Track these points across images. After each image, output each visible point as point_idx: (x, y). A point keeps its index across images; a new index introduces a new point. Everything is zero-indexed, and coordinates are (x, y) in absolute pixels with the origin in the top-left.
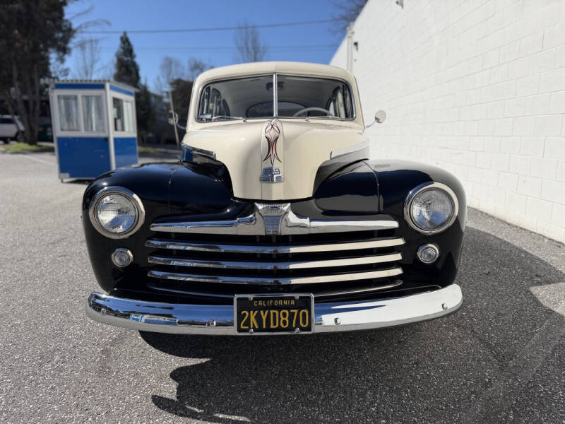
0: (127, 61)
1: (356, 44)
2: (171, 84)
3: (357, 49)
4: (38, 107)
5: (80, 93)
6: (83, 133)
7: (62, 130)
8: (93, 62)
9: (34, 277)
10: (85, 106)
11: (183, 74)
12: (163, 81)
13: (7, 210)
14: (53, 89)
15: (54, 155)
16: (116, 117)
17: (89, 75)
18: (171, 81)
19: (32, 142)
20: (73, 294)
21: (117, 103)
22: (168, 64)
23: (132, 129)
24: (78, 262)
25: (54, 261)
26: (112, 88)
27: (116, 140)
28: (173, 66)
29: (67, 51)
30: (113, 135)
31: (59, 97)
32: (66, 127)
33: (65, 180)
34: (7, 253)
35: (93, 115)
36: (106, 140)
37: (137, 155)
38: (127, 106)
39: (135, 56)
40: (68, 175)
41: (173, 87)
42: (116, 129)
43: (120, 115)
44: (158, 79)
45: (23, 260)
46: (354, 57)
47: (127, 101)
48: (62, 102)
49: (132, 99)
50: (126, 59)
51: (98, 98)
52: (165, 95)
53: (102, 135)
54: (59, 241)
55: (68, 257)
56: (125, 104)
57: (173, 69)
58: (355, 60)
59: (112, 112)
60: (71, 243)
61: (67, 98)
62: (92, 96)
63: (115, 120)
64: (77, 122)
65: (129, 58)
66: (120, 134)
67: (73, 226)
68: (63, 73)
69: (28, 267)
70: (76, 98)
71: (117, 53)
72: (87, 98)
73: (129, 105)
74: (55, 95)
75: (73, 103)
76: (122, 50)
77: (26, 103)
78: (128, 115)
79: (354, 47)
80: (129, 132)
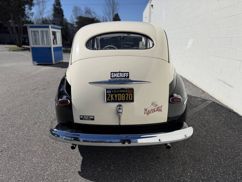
0: (58, 8)
1: (152, 6)
2: (77, 18)
3: (153, 8)
4: (22, 31)
5: (39, 30)
6: (41, 46)
7: (33, 44)
8: (44, 9)
9: (29, 101)
10: (42, 35)
11: (82, 14)
12: (74, 17)
13: (15, 77)
14: (29, 28)
15: (30, 52)
16: (54, 39)
17: (42, 15)
18: (77, 17)
19: (20, 46)
20: (41, 106)
21: (54, 33)
22: (76, 9)
23: (60, 43)
24: (42, 96)
25: (34, 96)
26: (52, 27)
27: (54, 48)
28: (78, 10)
29: (33, 5)
30: (53, 46)
31: (31, 31)
32: (34, 43)
33: (35, 64)
34: (19, 93)
35: (45, 38)
36: (50, 48)
37: (62, 51)
38: (58, 34)
39: (61, 6)
40: (36, 62)
41: (78, 20)
42: (54, 44)
43: (55, 38)
44: (72, 16)
45: (24, 95)
46: (152, 11)
47: (58, 32)
48: (33, 33)
49: (60, 31)
50: (57, 7)
51: (47, 32)
52: (75, 23)
53: (48, 46)
54: (35, 89)
55: (39, 95)
56: (57, 33)
57: (78, 12)
58: (152, 12)
59: (52, 37)
60: (39, 90)
61: (34, 32)
62: (44, 31)
63: (53, 40)
64: (39, 41)
65: (59, 7)
66: (55, 46)
67: (40, 83)
68: (31, 15)
69: (26, 98)
70: (38, 32)
71: (53, 4)
72: (42, 32)
73: (59, 33)
74: (30, 30)
75: (37, 33)
76: (56, 3)
77: (17, 28)
78: (58, 38)
79: (152, 7)
80: (59, 44)
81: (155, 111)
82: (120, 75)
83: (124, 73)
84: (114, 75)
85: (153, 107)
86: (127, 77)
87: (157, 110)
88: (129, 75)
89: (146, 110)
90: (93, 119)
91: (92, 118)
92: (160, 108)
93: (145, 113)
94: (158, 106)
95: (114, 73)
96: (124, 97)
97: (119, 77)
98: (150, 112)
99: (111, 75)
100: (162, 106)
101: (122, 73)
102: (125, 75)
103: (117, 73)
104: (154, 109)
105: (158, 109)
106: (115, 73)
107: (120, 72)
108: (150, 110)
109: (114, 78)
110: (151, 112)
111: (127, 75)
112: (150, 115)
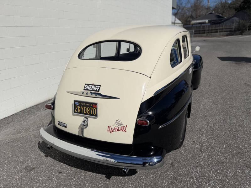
81: (118, 130)
82: (92, 88)
83: (96, 85)
84: (87, 87)
85: (116, 126)
86: (97, 90)
87: (121, 130)
88: (100, 88)
89: (109, 127)
90: (66, 127)
91: (65, 125)
92: (124, 128)
93: (108, 131)
94: (122, 126)
95: (87, 84)
96: (89, 111)
97: (90, 89)
98: (113, 131)
99: (85, 87)
100: (127, 126)
101: (94, 85)
102: (96, 88)
103: (90, 85)
104: (117, 127)
105: (122, 128)
106: (89, 85)
107: (93, 85)
108: (113, 127)
109: (86, 90)
110: (115, 130)
111: (98, 88)
112: (113, 133)
